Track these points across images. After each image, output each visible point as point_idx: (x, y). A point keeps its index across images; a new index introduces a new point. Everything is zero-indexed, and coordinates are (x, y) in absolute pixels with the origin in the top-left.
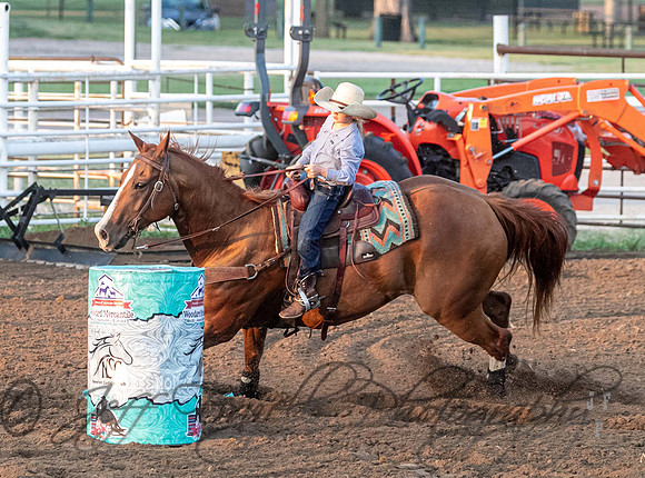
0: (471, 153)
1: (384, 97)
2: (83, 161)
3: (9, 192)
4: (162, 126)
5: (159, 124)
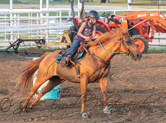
1: (102, 16)
3: (13, 40)
4: (49, 24)
5: (49, 23)
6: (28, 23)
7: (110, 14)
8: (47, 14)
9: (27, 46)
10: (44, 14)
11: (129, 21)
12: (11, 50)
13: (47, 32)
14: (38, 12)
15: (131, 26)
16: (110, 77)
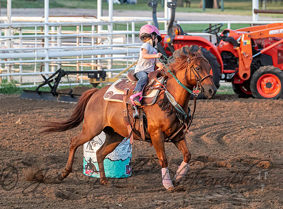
0: (243, 55)
1: (207, 31)
2: (80, 59)
3: (49, 72)
4: (114, 44)
5: (112, 43)
6: (76, 42)
7: (221, 28)
8: (110, 27)
9: (73, 82)
10: (105, 27)
11: (255, 41)
12: (46, 89)
13: (109, 59)
14: (93, 23)
15: (258, 50)
16: (219, 140)
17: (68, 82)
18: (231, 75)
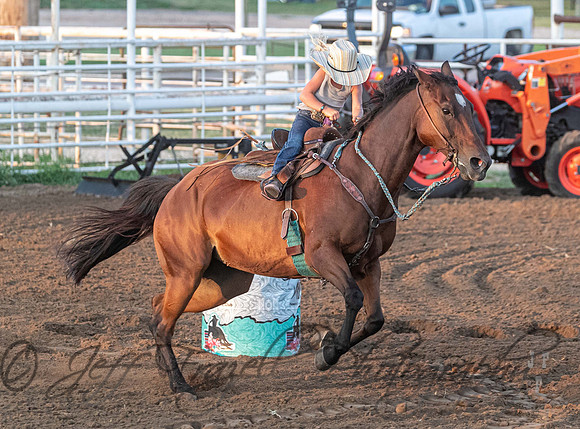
0: (531, 108)
1: (458, 59)
3: (137, 141)
4: (268, 85)
5: (265, 82)
6: (191, 80)
7: (486, 53)
8: (261, 50)
9: (186, 161)
10: (250, 50)
11: (555, 81)
12: (129, 174)
13: (258, 114)
14: (226, 41)
15: (562, 97)
16: (479, 280)
17: (175, 162)
18: (505, 148)
